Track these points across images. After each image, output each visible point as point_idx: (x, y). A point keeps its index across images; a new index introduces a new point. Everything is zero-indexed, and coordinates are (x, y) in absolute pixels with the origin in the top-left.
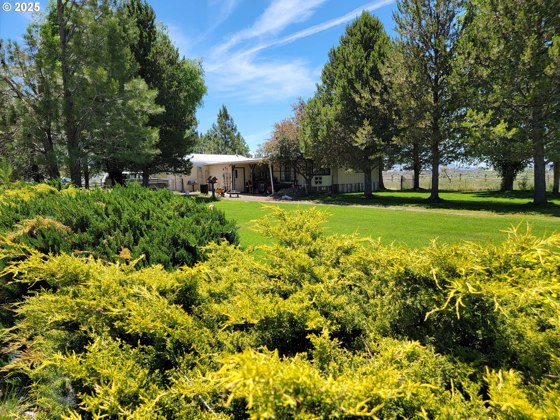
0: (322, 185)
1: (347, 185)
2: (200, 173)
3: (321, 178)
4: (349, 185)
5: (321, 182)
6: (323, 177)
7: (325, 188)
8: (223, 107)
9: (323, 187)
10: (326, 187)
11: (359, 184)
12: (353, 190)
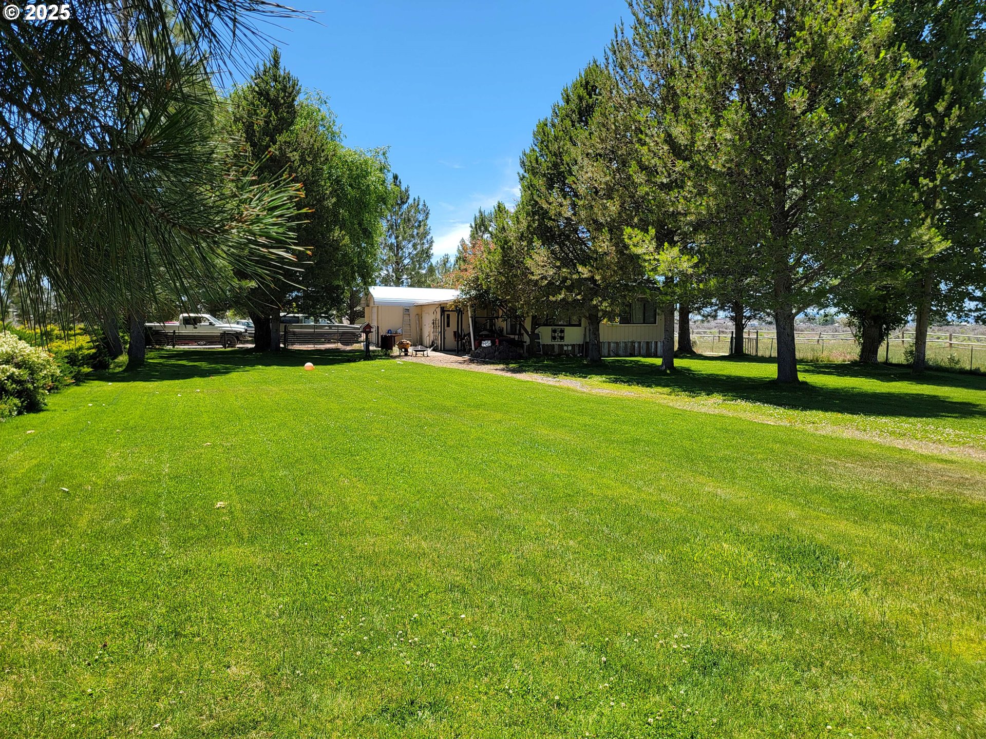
0: (566, 342)
1: (609, 343)
2: (407, 318)
3: (562, 331)
4: (612, 345)
5: (562, 338)
6: (567, 329)
7: (570, 348)
8: (480, 212)
9: (567, 345)
10: (573, 346)
11: (633, 342)
12: (621, 352)
